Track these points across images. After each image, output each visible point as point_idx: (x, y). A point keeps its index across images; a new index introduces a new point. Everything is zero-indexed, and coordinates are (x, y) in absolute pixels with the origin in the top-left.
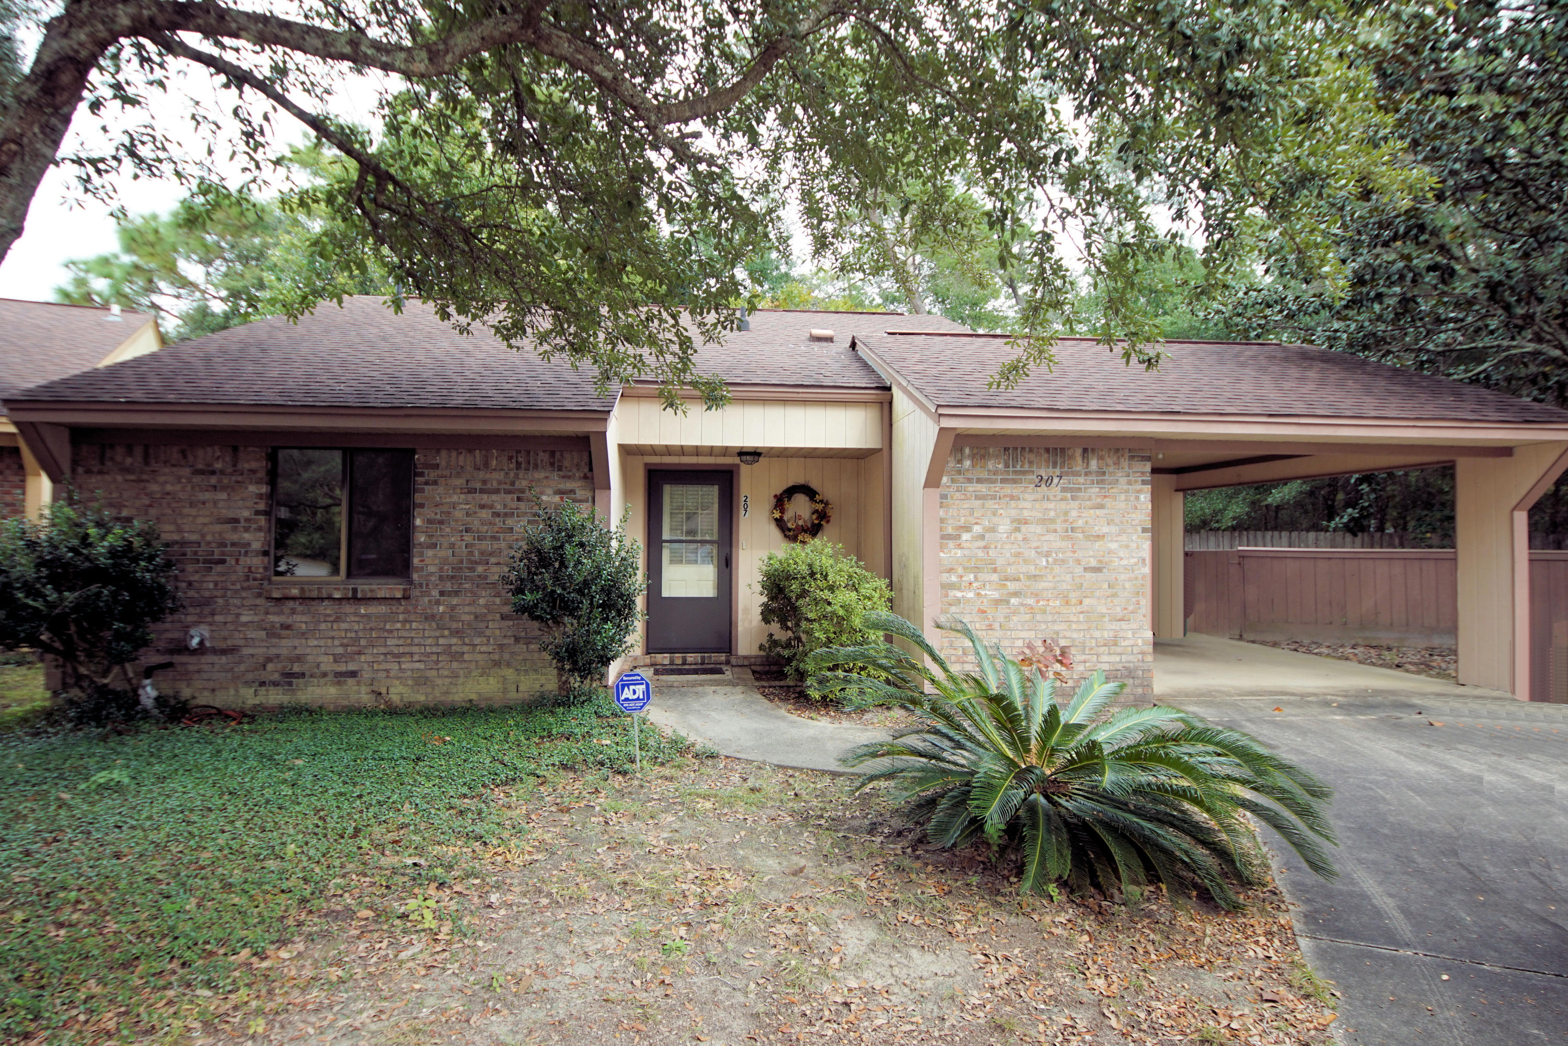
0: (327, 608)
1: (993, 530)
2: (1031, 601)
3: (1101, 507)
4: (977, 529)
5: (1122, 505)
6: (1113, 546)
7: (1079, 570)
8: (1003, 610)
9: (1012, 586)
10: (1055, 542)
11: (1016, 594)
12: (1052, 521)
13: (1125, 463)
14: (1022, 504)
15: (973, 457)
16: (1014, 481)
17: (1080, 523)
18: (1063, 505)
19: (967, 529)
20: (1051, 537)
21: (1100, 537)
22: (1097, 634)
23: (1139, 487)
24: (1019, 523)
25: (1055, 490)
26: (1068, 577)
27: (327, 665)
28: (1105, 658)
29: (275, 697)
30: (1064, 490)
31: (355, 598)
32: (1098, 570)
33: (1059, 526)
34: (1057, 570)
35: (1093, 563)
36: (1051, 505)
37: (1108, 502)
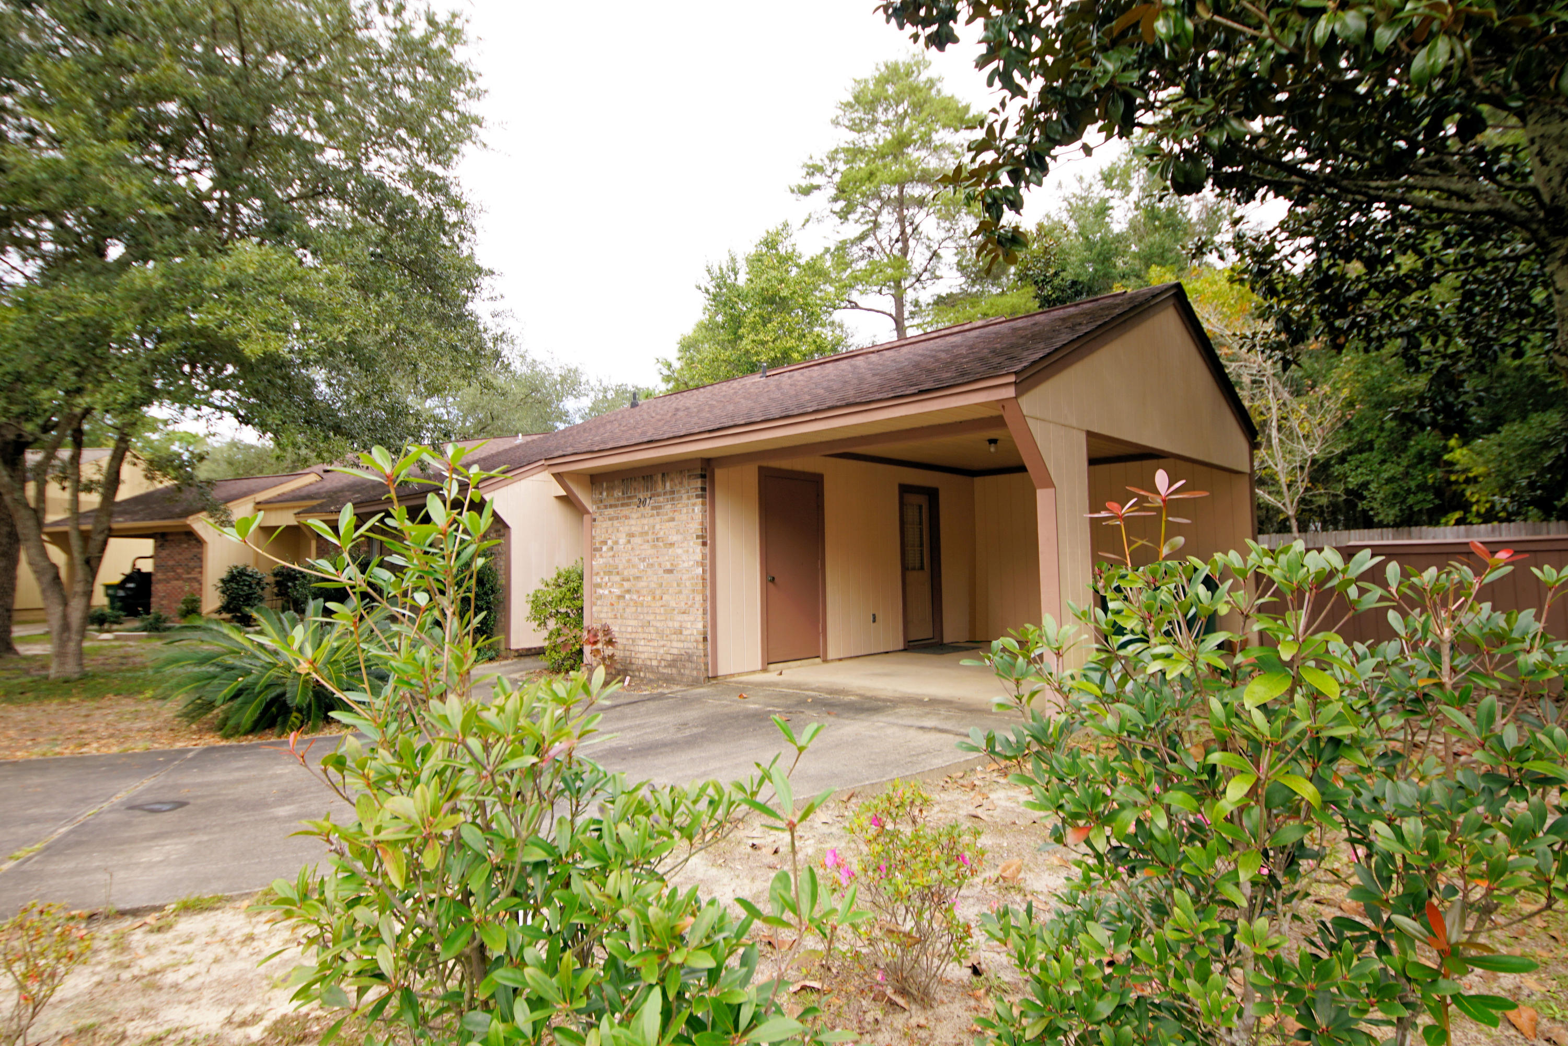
1: (616, 543)
2: (635, 597)
3: (673, 520)
4: (610, 542)
5: (684, 517)
6: (679, 551)
7: (661, 572)
8: (622, 604)
9: (627, 585)
10: (648, 550)
11: (629, 591)
12: (646, 533)
13: (685, 482)
14: (632, 522)
15: (608, 489)
16: (627, 505)
17: (661, 534)
18: (651, 520)
19: (605, 543)
20: (646, 546)
21: (672, 545)
22: (670, 624)
23: (694, 500)
24: (631, 535)
25: (647, 510)
26: (655, 578)
28: (675, 644)
30: (653, 508)
32: (670, 571)
33: (650, 537)
34: (650, 572)
35: (669, 567)
36: (645, 521)
37: (677, 515)
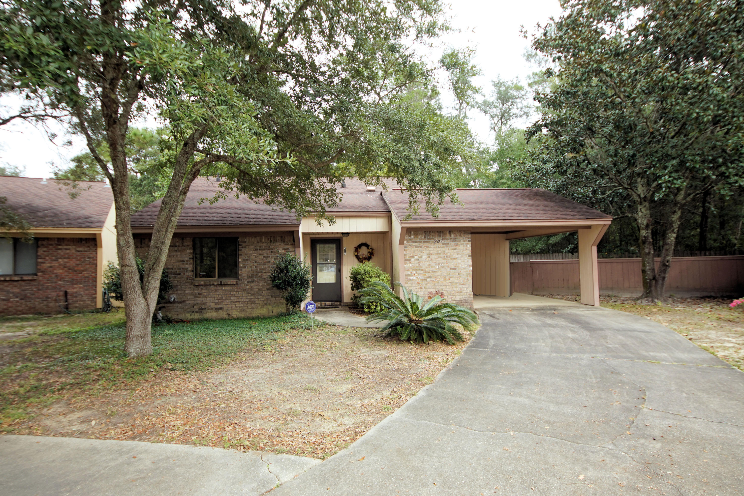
0: (213, 288)
1: (421, 257)
2: (434, 279)
3: (455, 249)
4: (416, 257)
5: (462, 248)
6: (459, 261)
7: (449, 269)
8: (425, 282)
9: (427, 275)
10: (441, 260)
11: (429, 277)
12: (440, 254)
13: (462, 235)
14: (430, 249)
15: (414, 235)
16: (427, 242)
17: (449, 254)
18: (443, 249)
19: (413, 257)
20: (440, 259)
21: (455, 259)
22: (455, 289)
23: (467, 242)
24: (429, 255)
25: (440, 244)
26: (445, 272)
27: (213, 305)
28: (458, 297)
29: (197, 316)
30: (443, 244)
31: (221, 285)
32: (455, 269)
33: (442, 255)
34: (442, 269)
35: (453, 267)
36: (439, 249)
37: (457, 247)
